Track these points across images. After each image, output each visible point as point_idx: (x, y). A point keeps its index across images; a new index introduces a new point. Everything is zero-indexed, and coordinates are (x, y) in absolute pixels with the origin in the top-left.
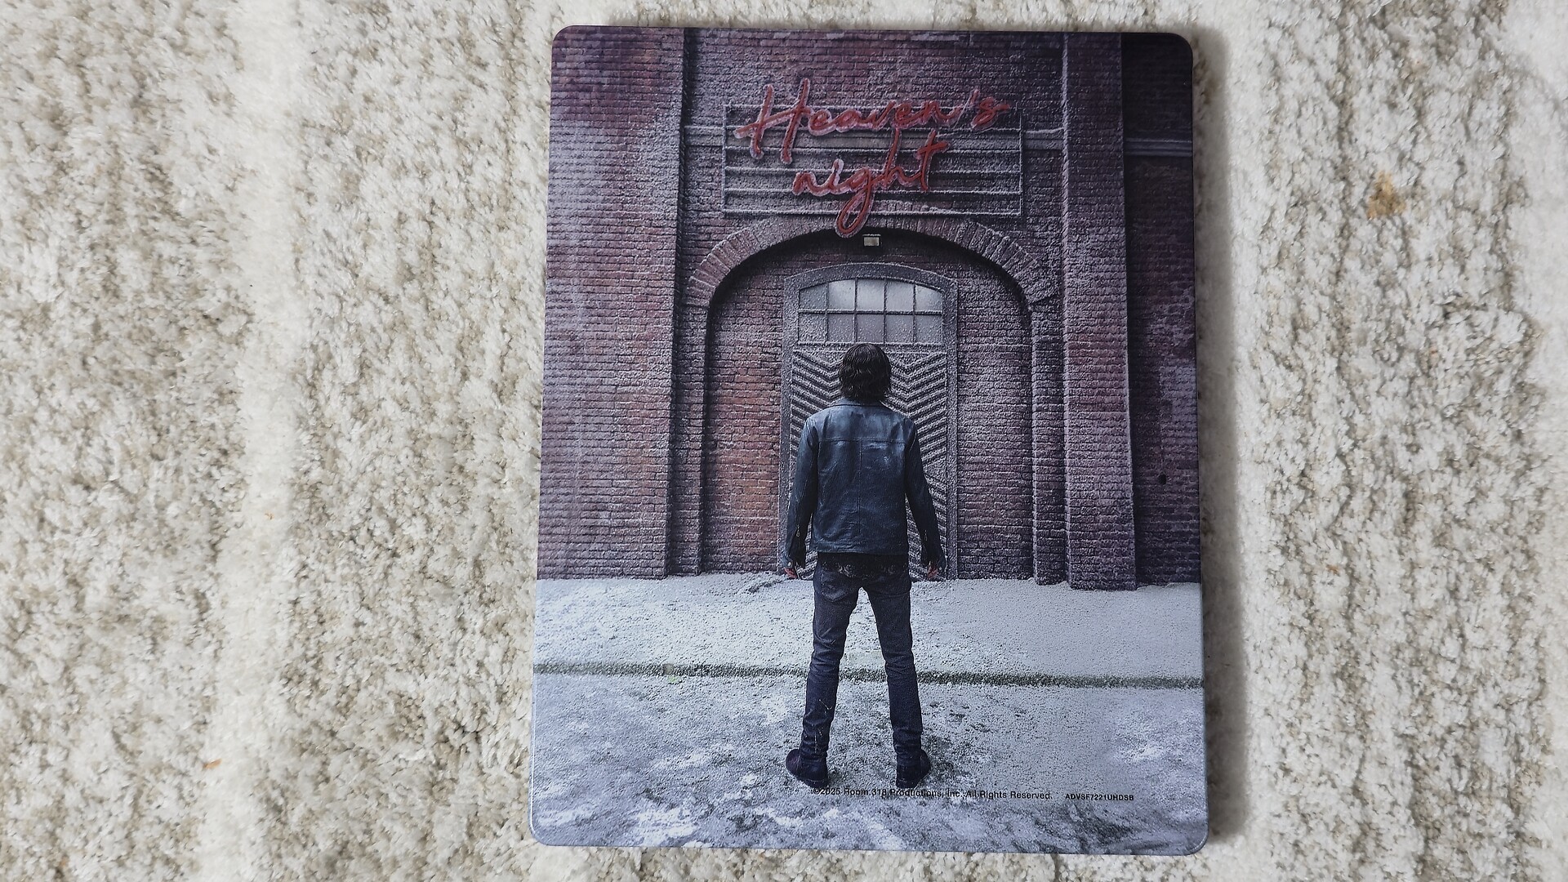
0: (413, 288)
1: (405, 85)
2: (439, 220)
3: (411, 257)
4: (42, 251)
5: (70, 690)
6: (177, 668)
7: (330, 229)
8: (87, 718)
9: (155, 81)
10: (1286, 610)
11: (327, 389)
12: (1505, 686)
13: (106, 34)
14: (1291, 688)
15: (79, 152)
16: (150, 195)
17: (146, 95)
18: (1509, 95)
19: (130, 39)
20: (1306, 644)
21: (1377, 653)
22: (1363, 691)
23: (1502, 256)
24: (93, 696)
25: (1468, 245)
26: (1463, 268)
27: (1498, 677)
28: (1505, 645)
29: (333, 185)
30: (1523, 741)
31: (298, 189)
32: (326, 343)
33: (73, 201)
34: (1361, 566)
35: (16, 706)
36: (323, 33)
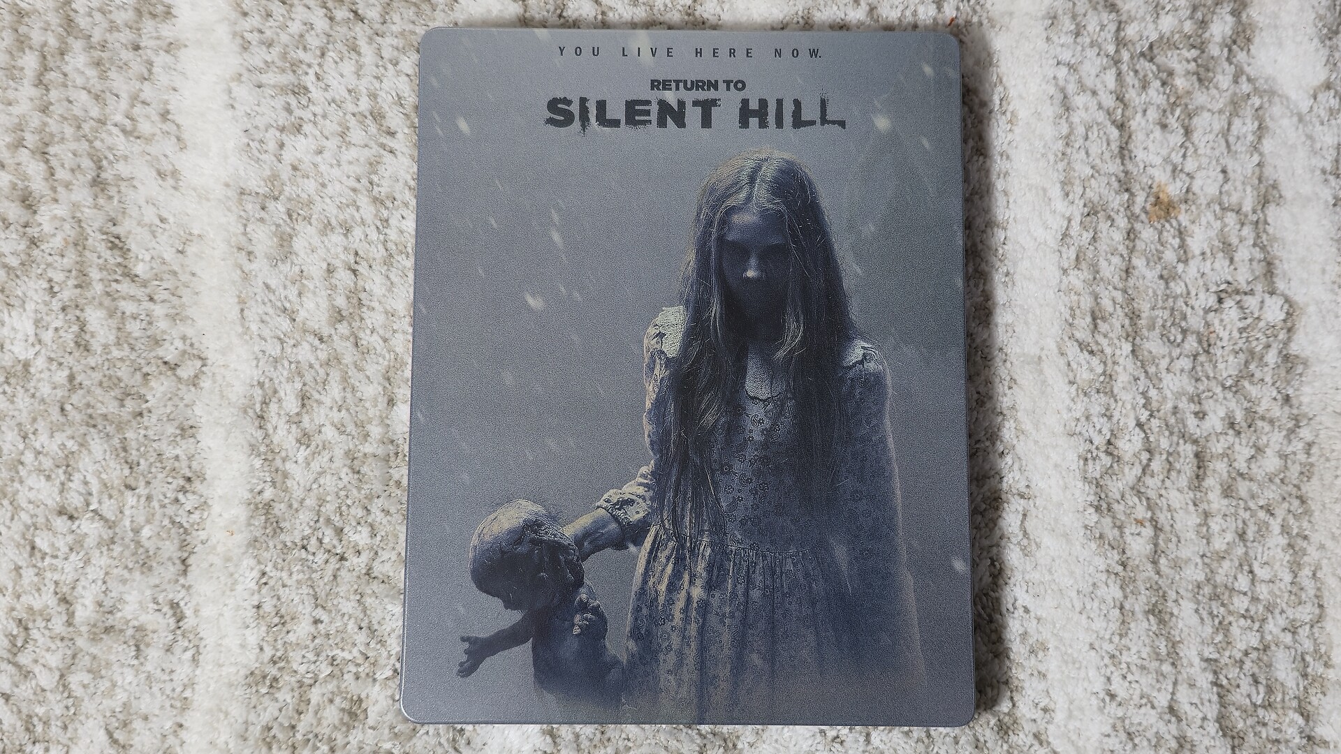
0: (343, 328)
1: (327, 154)
2: (363, 268)
3: (341, 301)
4: (21, 315)
5: (66, 695)
6: (159, 670)
7: (269, 281)
8: (82, 718)
9: (111, 163)
10: (1102, 560)
11: (274, 420)
12: (1290, 613)
13: (66, 125)
14: (1111, 624)
15: (47, 228)
16: (112, 261)
17: (103, 175)
18: (1260, 112)
19: (86, 128)
20: (1121, 587)
21: (1182, 591)
22: (1172, 624)
23: (1263, 248)
24: (86, 699)
25: (1234, 240)
26: (1232, 260)
27: (1284, 605)
28: (1288, 578)
29: (270, 243)
30: (1308, 658)
31: (240, 249)
32: (271, 380)
33: (45, 270)
34: (1163, 518)
35: (20, 712)
36: (253, 114)
